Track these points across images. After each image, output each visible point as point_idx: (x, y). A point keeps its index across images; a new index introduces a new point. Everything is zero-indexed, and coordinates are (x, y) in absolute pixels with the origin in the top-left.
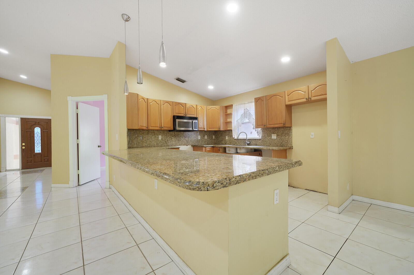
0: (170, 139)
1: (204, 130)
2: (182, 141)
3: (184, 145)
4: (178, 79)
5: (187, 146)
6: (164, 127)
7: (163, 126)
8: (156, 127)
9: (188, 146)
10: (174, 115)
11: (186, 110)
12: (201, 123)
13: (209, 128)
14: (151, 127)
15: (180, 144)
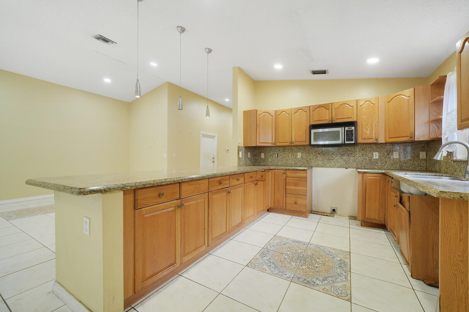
0: (314, 157)
1: (376, 141)
2: (335, 160)
3: (338, 167)
4: (315, 73)
5: (347, 168)
6: (296, 142)
7: (293, 140)
8: (285, 142)
9: (349, 170)
10: (311, 124)
11: (333, 113)
12: (367, 130)
13: (390, 138)
14: (279, 143)
15: (332, 165)
